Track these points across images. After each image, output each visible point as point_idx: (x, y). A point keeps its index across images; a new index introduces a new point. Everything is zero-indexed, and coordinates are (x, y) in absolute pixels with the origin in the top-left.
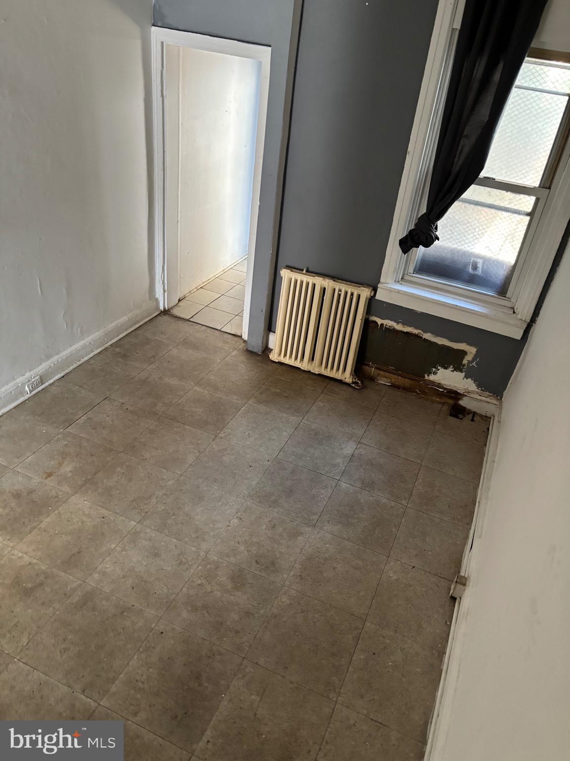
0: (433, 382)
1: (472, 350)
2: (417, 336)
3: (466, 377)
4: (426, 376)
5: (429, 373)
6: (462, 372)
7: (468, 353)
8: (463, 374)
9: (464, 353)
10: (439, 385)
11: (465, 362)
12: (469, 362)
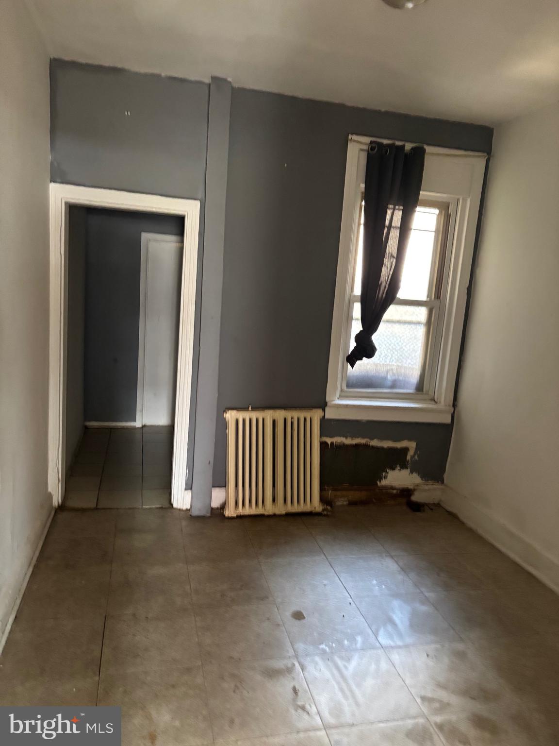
0: (385, 487)
1: (412, 445)
2: (366, 446)
3: (412, 472)
4: (378, 483)
5: (380, 479)
6: (407, 468)
7: (410, 449)
8: (409, 470)
9: (406, 450)
10: (392, 488)
11: (408, 458)
12: (412, 457)
